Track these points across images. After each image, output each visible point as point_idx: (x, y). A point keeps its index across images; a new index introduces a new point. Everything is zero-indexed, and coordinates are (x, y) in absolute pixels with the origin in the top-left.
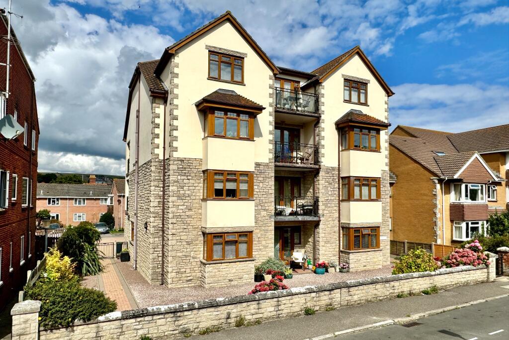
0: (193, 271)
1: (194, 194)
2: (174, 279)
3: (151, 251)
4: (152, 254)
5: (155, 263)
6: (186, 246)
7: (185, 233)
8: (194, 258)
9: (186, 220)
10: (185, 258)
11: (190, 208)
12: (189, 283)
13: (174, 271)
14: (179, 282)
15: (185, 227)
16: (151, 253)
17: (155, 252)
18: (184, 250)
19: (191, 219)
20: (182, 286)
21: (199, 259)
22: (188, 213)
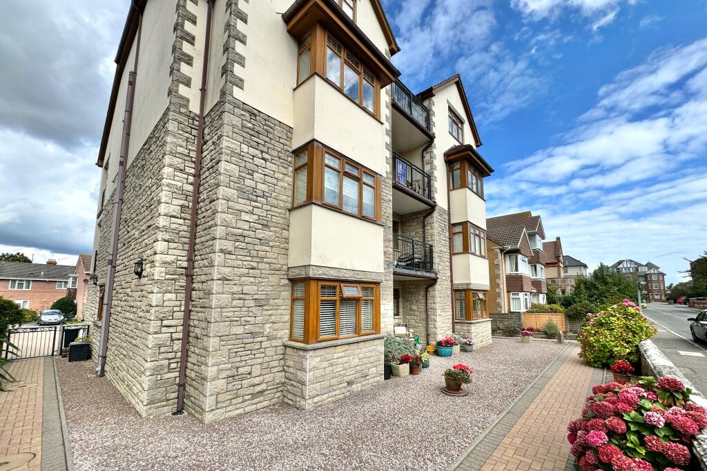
0: (268, 370)
1: (274, 194)
2: (221, 398)
3: (154, 326)
4: (156, 333)
5: (161, 357)
6: (254, 309)
7: (252, 280)
8: (270, 338)
9: (257, 248)
10: (251, 340)
11: (265, 222)
12: (258, 400)
13: (224, 375)
14: (234, 401)
15: (255, 264)
16: (152, 330)
17: (164, 330)
18: (248, 319)
19: (268, 249)
20: (241, 411)
21: (280, 341)
22: (260, 234)
